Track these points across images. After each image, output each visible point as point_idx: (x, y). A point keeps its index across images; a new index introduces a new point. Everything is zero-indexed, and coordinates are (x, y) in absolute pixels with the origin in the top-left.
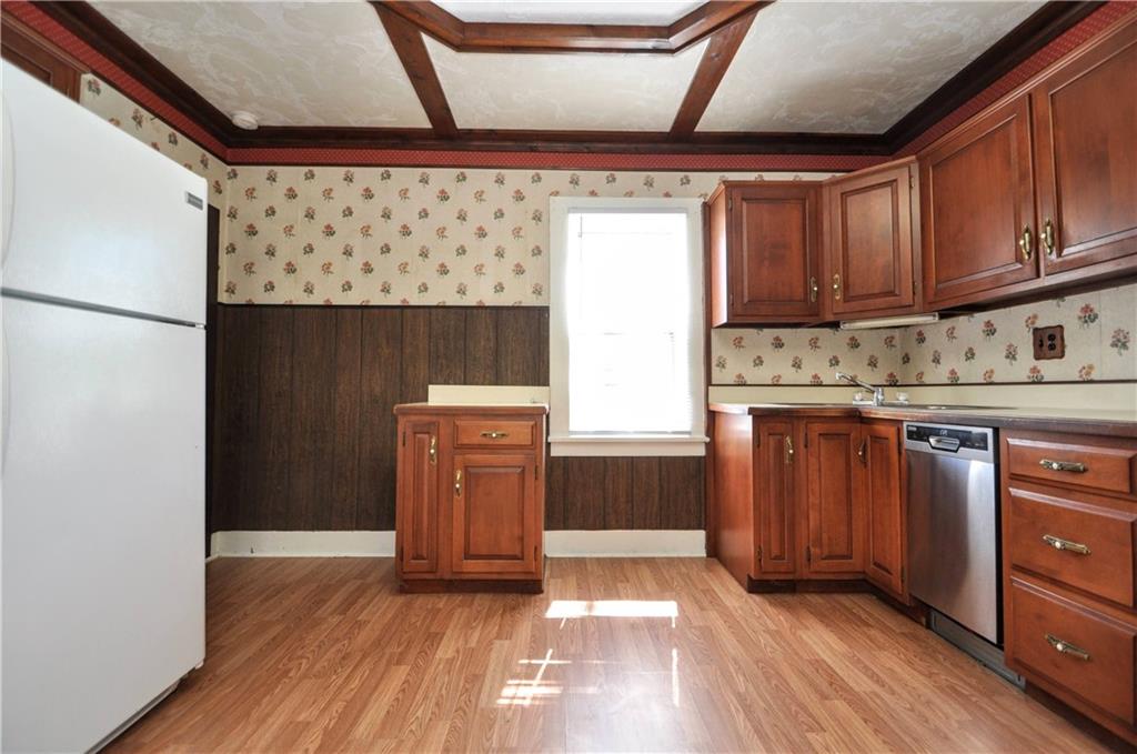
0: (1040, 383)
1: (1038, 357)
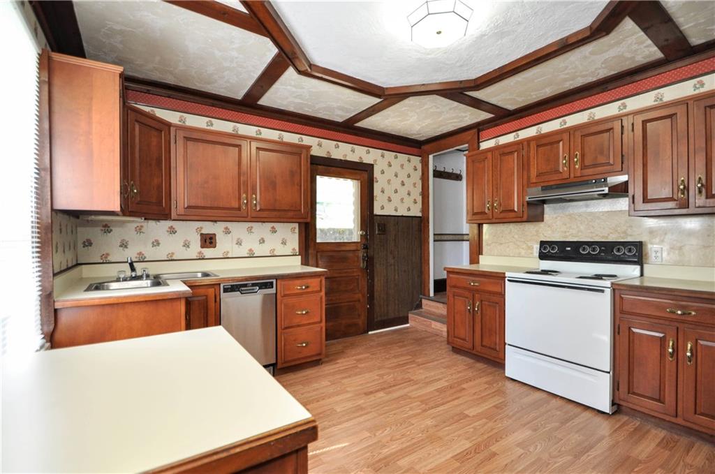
0: (203, 259)
1: (202, 247)
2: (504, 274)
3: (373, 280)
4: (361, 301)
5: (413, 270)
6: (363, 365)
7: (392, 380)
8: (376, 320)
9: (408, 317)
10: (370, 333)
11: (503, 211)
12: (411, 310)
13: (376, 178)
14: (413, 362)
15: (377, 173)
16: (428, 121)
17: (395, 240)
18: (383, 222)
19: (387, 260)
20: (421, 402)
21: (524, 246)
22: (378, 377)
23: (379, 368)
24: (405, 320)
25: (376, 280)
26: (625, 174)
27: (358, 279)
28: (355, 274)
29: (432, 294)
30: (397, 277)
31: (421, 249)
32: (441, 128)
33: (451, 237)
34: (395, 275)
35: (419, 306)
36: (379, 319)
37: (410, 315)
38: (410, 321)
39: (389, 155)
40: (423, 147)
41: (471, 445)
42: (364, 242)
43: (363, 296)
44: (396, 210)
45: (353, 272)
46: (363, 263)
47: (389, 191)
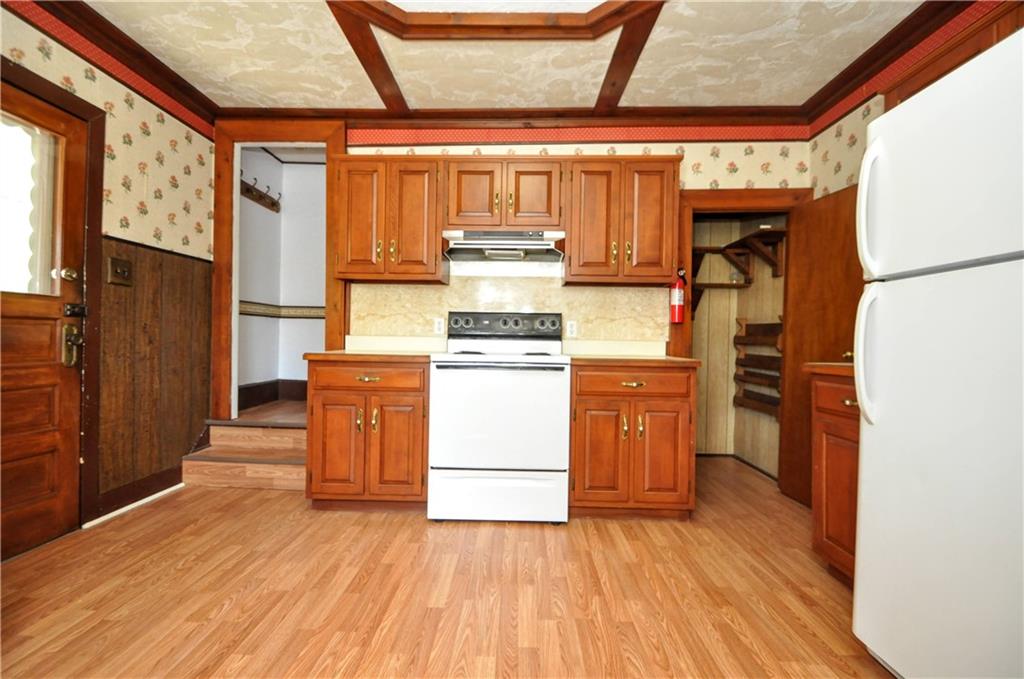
2: (429, 357)
3: (97, 395)
4: (62, 448)
5: (192, 370)
6: (124, 611)
7: (237, 612)
8: (102, 492)
9: (180, 468)
10: (86, 526)
11: (404, 262)
12: (187, 454)
13: (109, 147)
14: (251, 557)
15: (112, 136)
16: (264, 65)
17: (154, 303)
18: (124, 257)
19: (132, 347)
20: (341, 628)
21: (421, 320)
22: (193, 625)
23: (181, 600)
24: (175, 476)
25: (104, 394)
26: (561, 230)
27: (50, 397)
28: (42, 382)
29: (234, 414)
30: (156, 386)
31: (210, 327)
32: (281, 94)
33: (261, 310)
34: (152, 383)
35: (205, 441)
36: (113, 486)
37: (186, 464)
38: (184, 476)
39: (146, 110)
40: (218, 122)
41: (493, 659)
42: (71, 297)
43: (67, 435)
44: (158, 236)
45: (36, 376)
46: (69, 350)
47: (143, 189)
